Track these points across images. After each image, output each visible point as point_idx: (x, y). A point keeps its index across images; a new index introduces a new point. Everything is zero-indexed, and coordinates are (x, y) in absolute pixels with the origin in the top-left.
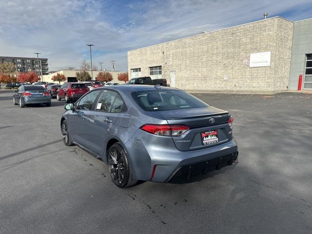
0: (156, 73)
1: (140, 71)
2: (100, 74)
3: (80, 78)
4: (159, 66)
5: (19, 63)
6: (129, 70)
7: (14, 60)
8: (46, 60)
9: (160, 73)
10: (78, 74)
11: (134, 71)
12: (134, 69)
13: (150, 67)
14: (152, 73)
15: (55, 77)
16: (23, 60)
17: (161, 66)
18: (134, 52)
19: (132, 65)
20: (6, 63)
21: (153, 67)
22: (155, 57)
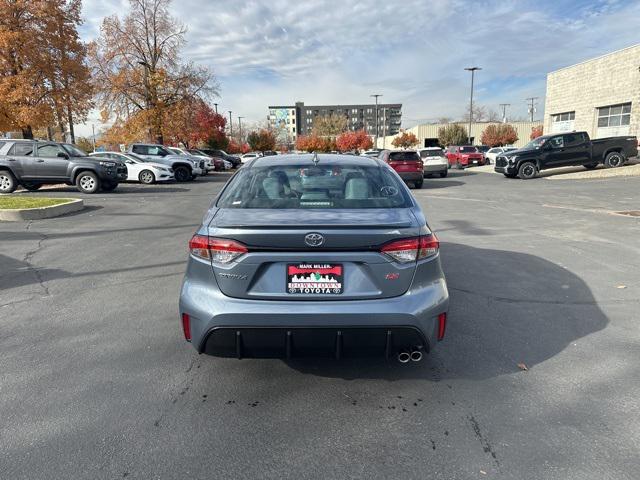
0: (614, 122)
1: (573, 118)
2: (490, 130)
3: (445, 140)
4: (624, 104)
5: (354, 116)
6: (547, 116)
7: (346, 110)
8: (399, 106)
9: (626, 121)
10: (442, 132)
11: (558, 120)
12: (558, 115)
13: (600, 108)
14: (602, 123)
15: (397, 140)
16: (361, 108)
17: (630, 104)
18: (564, 73)
19: (554, 103)
20: (335, 117)
21: (608, 107)
22: (614, 82)
